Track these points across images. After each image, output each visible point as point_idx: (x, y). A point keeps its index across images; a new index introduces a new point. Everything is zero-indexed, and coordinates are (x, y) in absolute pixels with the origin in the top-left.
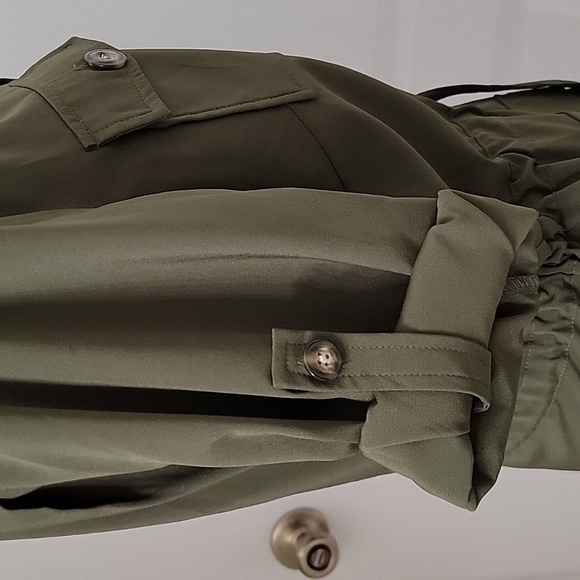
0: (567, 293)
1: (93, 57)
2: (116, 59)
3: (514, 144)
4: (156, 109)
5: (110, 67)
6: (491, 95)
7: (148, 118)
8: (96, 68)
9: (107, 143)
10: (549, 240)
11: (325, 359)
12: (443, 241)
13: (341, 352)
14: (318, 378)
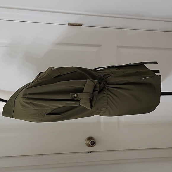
0: (107, 90)
1: (53, 69)
2: (55, 69)
3: (102, 74)
4: (59, 74)
5: (54, 70)
6: (103, 68)
7: (58, 75)
8: (53, 70)
9: (54, 78)
10: (104, 85)
11: (75, 95)
12: (87, 84)
13: (77, 95)
14: (75, 97)
